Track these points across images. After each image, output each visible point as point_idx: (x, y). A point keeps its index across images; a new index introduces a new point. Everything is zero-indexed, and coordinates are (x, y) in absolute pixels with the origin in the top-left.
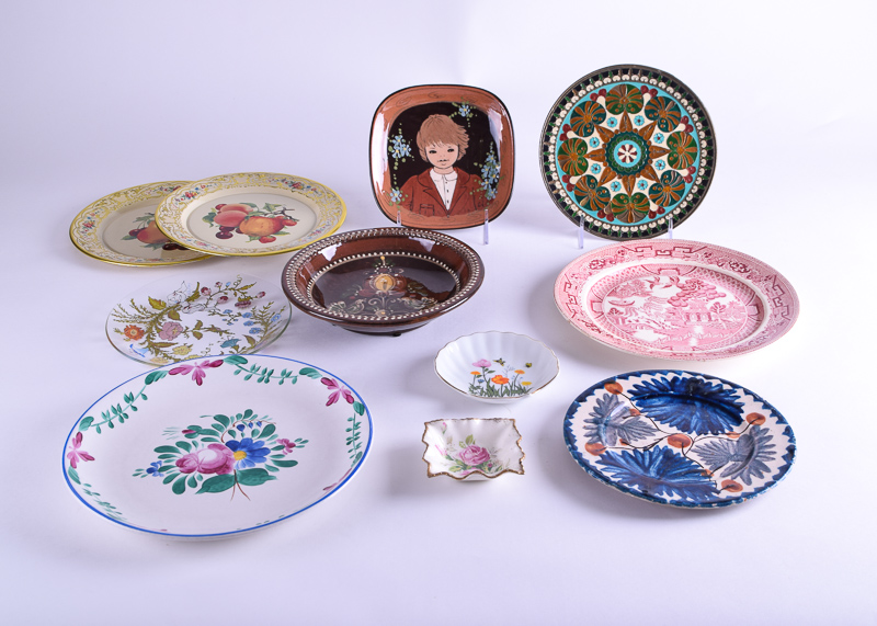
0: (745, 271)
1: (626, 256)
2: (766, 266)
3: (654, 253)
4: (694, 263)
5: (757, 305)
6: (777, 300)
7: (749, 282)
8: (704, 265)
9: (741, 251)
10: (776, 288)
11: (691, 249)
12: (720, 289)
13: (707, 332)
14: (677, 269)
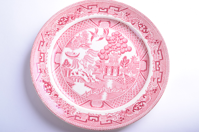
0: (146, 32)
1: (81, 13)
2: (158, 31)
3: (98, 10)
4: (119, 19)
5: (146, 61)
6: (158, 63)
7: (146, 41)
8: (124, 22)
9: (146, 16)
10: (160, 52)
11: (119, 8)
12: (130, 44)
13: (114, 87)
14: (109, 21)
